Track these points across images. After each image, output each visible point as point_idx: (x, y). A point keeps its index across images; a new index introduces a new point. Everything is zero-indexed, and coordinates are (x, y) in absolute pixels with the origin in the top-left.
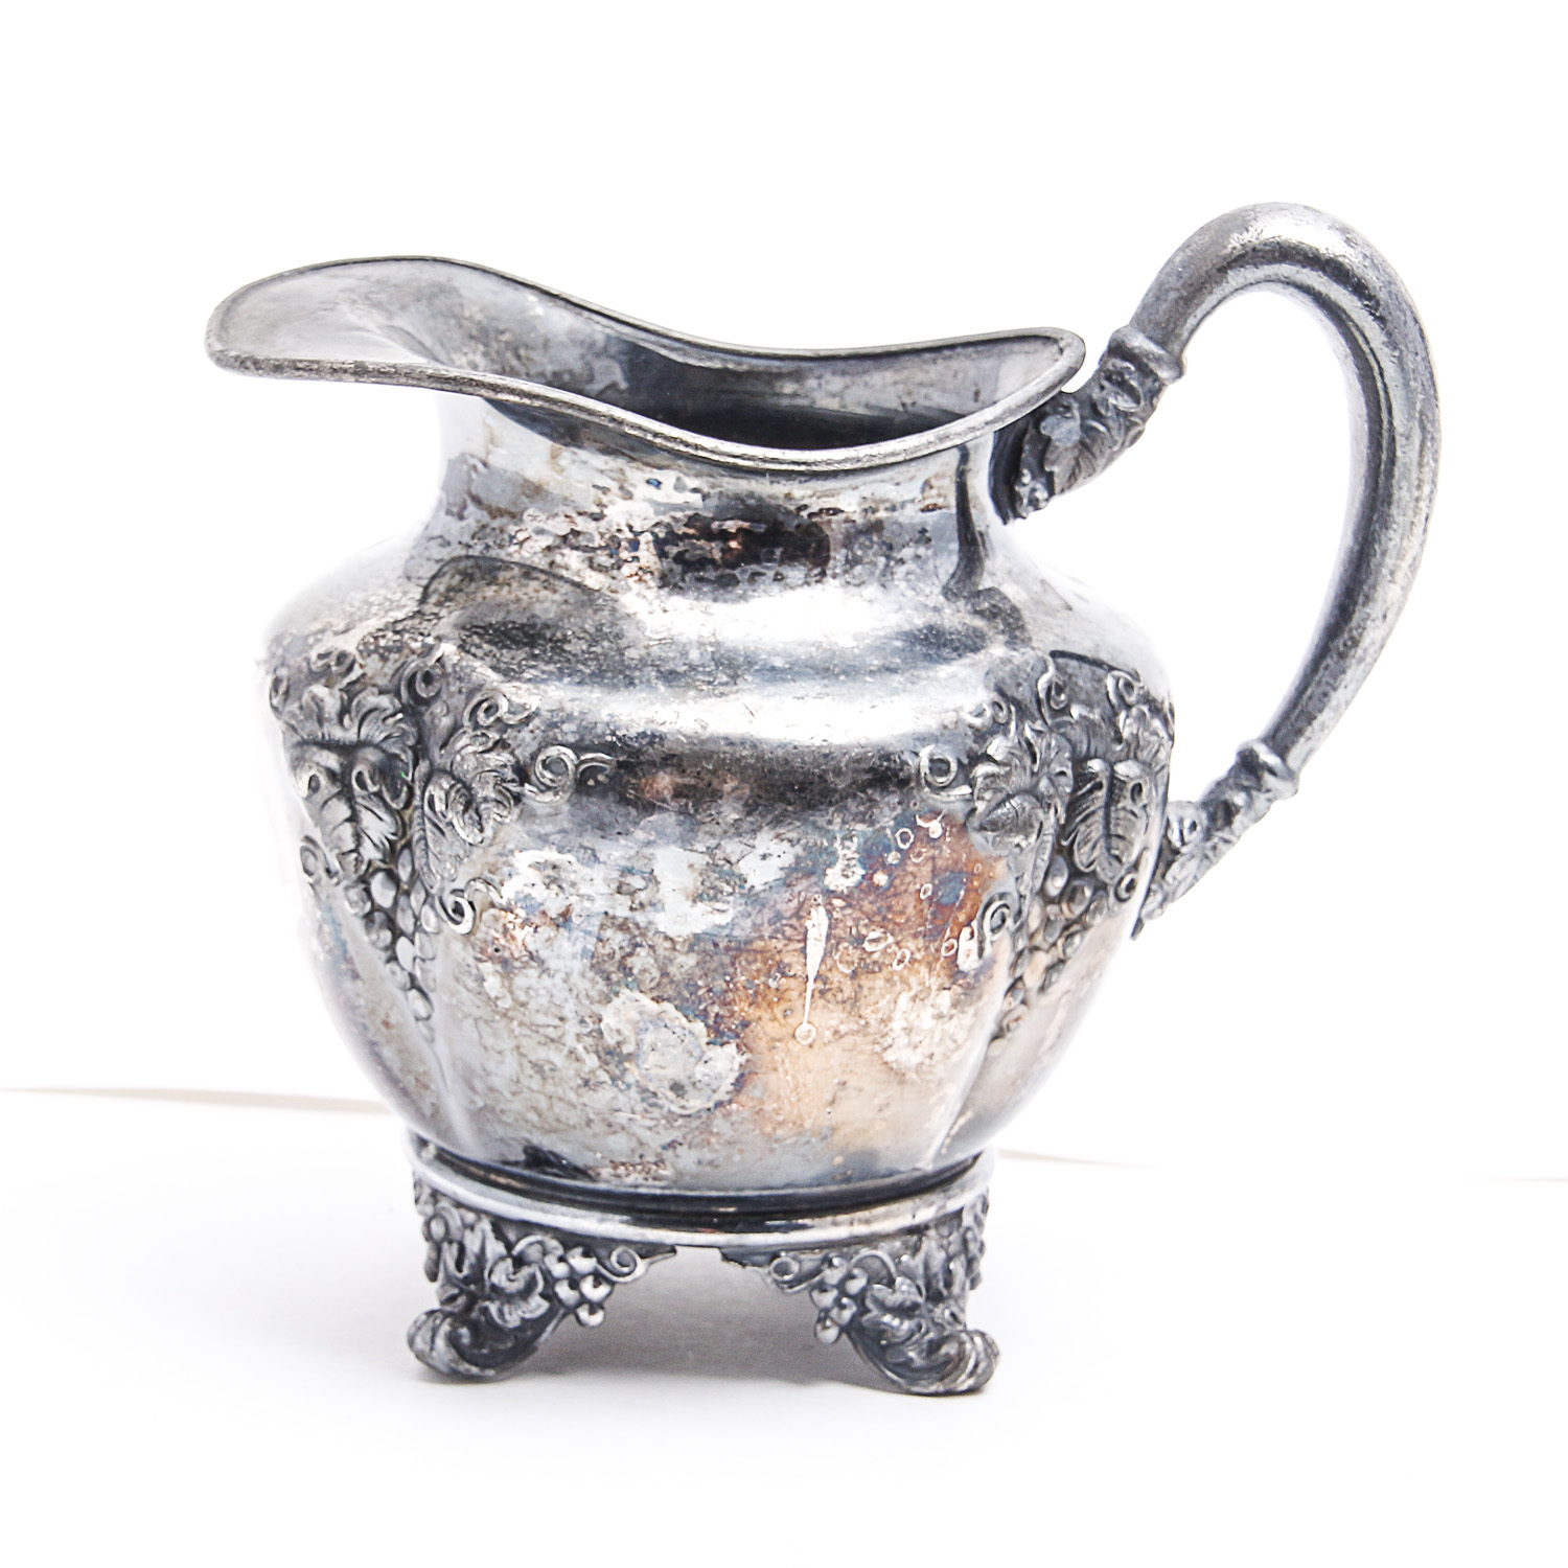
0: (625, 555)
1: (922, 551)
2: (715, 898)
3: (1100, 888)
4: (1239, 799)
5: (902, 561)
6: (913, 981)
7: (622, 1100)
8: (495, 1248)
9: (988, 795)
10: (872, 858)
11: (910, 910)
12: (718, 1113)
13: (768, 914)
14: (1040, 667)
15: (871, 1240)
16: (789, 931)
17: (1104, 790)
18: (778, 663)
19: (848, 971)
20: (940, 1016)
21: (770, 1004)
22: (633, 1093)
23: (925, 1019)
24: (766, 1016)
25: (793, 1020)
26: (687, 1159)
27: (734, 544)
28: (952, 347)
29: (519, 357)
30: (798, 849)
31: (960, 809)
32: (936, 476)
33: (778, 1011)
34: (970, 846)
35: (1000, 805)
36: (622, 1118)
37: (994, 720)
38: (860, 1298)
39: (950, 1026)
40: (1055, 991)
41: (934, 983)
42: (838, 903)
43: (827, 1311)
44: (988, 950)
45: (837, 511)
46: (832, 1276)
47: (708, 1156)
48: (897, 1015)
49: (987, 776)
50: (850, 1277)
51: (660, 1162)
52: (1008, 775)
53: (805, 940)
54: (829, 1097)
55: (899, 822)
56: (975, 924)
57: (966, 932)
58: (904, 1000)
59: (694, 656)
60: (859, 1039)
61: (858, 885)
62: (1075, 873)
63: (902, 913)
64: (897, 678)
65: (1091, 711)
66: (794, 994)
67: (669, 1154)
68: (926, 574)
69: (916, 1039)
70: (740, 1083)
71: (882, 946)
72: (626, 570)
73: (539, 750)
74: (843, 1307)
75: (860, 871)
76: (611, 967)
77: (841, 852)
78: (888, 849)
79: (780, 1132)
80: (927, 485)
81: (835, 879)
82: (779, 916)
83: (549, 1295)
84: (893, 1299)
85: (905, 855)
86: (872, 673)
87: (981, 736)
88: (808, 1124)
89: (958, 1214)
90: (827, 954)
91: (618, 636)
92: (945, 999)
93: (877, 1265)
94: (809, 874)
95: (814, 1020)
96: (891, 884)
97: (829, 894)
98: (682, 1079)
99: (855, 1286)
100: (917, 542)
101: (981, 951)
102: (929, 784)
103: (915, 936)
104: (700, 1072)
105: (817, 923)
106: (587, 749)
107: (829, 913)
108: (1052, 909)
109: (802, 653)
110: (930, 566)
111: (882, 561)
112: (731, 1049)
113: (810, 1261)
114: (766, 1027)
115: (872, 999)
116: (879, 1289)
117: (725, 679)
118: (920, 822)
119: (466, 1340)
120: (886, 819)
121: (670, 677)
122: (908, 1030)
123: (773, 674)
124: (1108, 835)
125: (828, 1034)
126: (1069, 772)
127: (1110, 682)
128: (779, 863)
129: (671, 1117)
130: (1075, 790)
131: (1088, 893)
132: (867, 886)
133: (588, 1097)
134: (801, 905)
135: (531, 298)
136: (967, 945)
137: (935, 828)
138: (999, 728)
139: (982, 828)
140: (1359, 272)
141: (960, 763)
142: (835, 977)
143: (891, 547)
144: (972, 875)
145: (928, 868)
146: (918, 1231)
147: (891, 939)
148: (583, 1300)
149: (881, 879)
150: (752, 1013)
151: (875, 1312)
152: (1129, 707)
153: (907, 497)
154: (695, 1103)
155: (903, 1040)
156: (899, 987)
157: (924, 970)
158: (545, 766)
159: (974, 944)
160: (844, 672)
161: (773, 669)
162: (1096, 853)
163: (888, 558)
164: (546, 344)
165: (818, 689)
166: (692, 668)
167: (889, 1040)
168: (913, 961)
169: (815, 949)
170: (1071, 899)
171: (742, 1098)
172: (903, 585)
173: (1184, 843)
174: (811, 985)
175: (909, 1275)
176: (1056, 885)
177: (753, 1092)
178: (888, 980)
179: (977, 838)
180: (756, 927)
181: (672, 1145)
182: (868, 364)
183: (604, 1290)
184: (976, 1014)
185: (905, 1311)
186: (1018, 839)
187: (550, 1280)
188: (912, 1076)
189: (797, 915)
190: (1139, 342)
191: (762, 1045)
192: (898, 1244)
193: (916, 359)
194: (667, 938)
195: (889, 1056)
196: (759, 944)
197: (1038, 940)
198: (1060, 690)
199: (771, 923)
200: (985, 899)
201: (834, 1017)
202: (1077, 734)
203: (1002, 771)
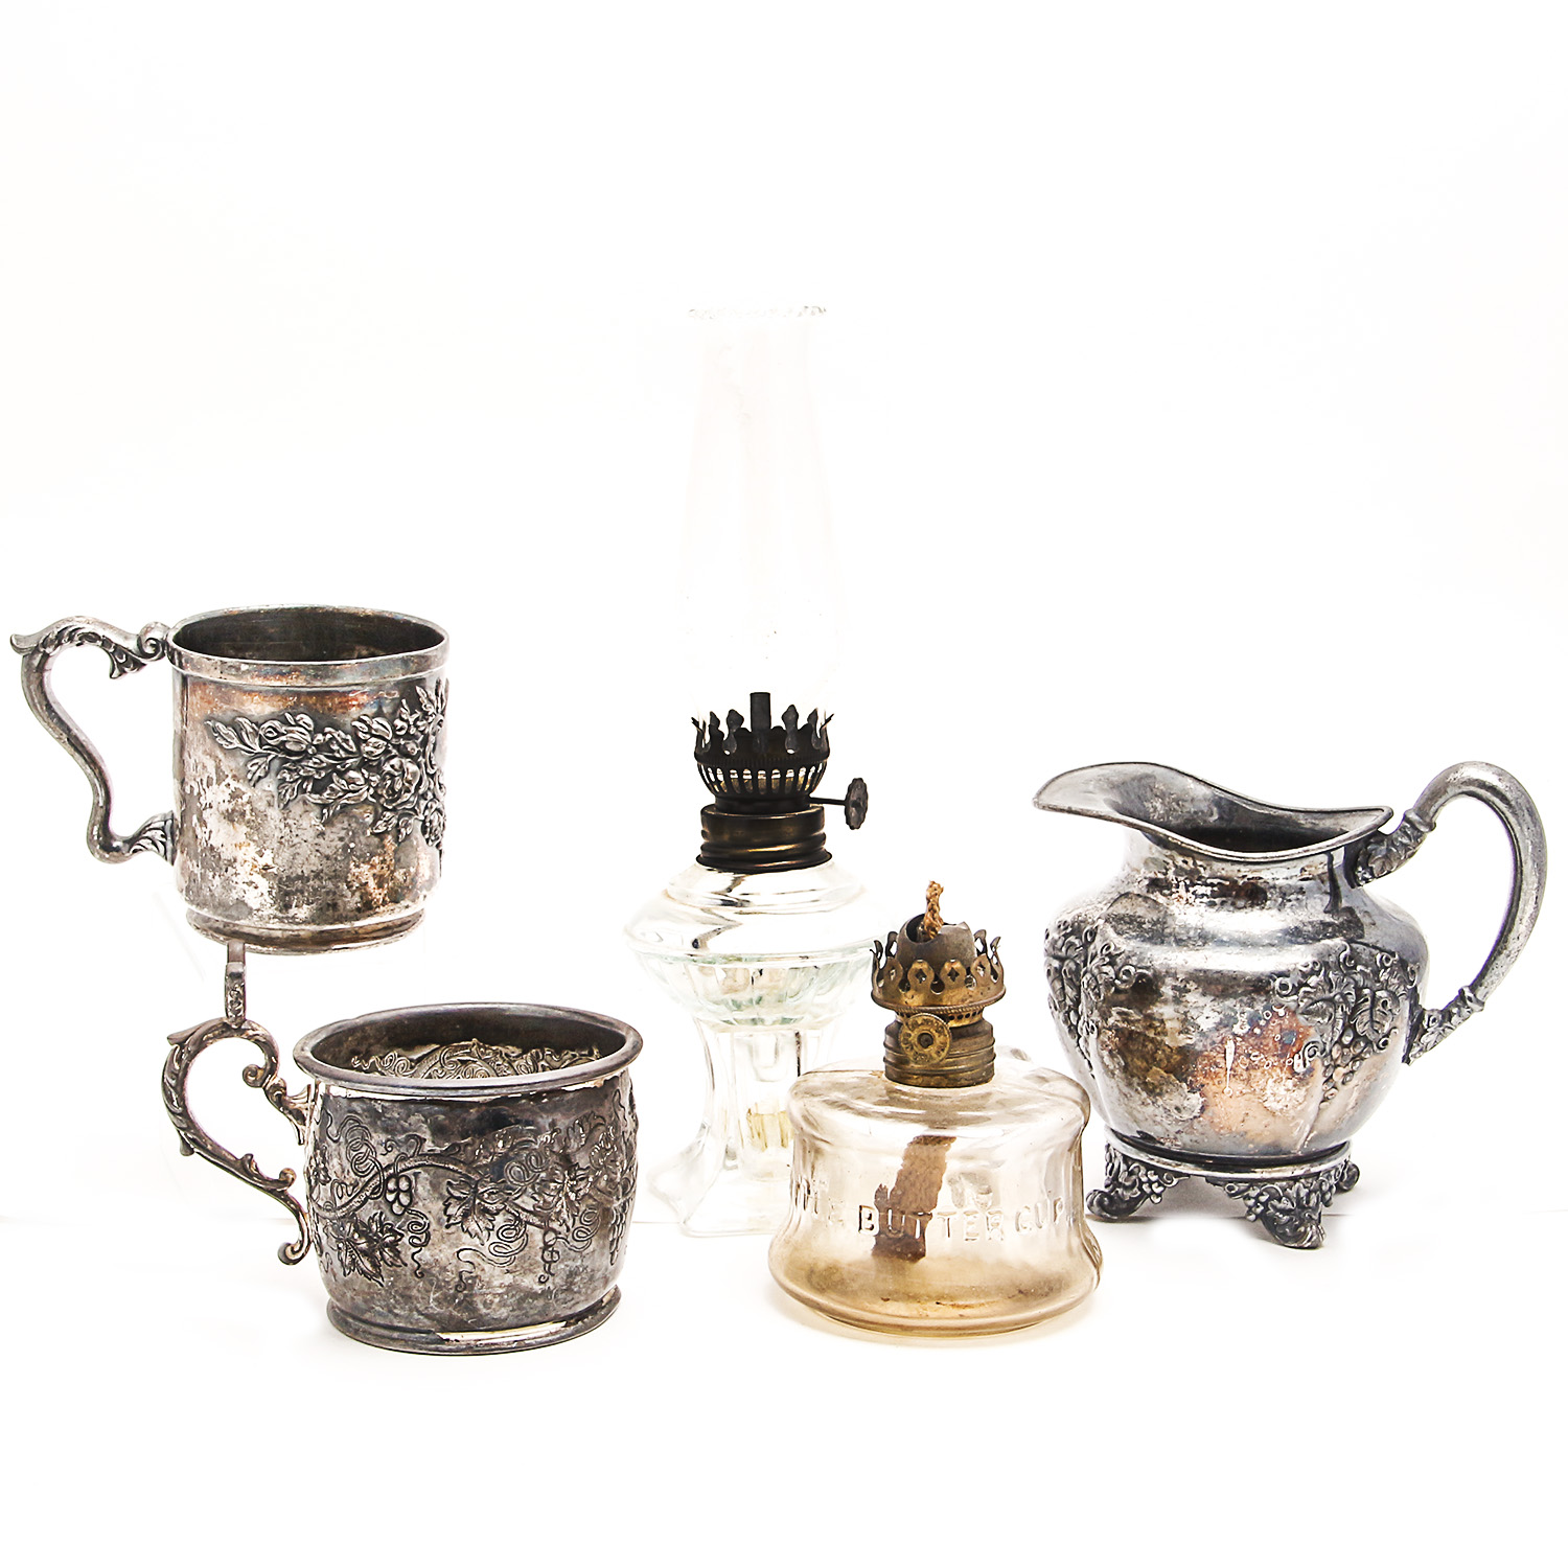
0: (1174, 890)
1: (1300, 896)
2: (1187, 1033)
3: (1369, 1043)
4: (1455, 1010)
5: (1290, 901)
6: (1273, 1074)
7: (1157, 1112)
8: (1123, 1167)
9: (1305, 1000)
10: (1253, 1021)
11: (1271, 1045)
12: (1195, 1120)
13: (1209, 1041)
14: (1343, 948)
15: (1272, 1180)
16: (1218, 1049)
17: (1369, 1003)
18: (1225, 939)
19: (1245, 1067)
20: (1288, 1090)
21: (1212, 1079)
22: (1161, 1109)
23: (1281, 1090)
24: (1211, 1083)
25: (1222, 1086)
26: (1185, 1139)
27: (1215, 889)
28: (1355, 811)
29: (1178, 805)
30: (1221, 1016)
31: (1293, 1005)
32: (1307, 866)
33: (1216, 1081)
34: (1297, 1020)
35: (1312, 1004)
36: (1158, 1119)
37: (1312, 969)
38: (1265, 1204)
39: (1294, 1094)
40: (1351, 1085)
41: (1284, 1076)
42: (1239, 1039)
43: (1250, 1208)
44: (1308, 1064)
45: (1260, 878)
46: (1253, 1193)
47: (1194, 1139)
48: (1268, 1087)
49: (1305, 992)
50: (1261, 1194)
51: (1176, 1139)
52: (1315, 993)
53: (1225, 1053)
54: (1241, 1119)
55: (1265, 1008)
56: (1301, 1053)
57: (1297, 1056)
58: (1270, 1081)
59: (1191, 933)
60: (1252, 1096)
61: (1247, 1033)
62: (1356, 1035)
63: (1267, 1045)
64: (1274, 949)
65: (1367, 967)
66: (1222, 1075)
67: (1178, 1136)
68: (1301, 906)
69: (1278, 1099)
70: (1203, 1109)
71: (1259, 1058)
72: (1174, 896)
73: (1123, 966)
74: (1258, 1207)
75: (1248, 1027)
76: (1148, 1057)
77: (1239, 1018)
78: (1260, 1019)
79: (1222, 1131)
80: (1303, 870)
81: (1237, 1029)
82: (1214, 1043)
83: (1140, 1189)
84: (1280, 1206)
85: (1268, 1022)
86: (1263, 946)
87: (1305, 975)
88: (1234, 1129)
89: (1317, 1174)
90: (1235, 1060)
91: (1165, 923)
92: (1290, 1084)
93: (1274, 1191)
94: (1226, 1026)
95: (1232, 1087)
96: (1262, 1033)
97: (1235, 1035)
98: (1179, 1105)
99: (1263, 1199)
100: (1298, 893)
101: (1305, 1065)
102: (1278, 993)
103: (1274, 1055)
104: (1186, 1103)
105: (1230, 1047)
106: (1140, 968)
107: (1235, 1043)
108: (1346, 1050)
109: (1236, 936)
110: (1304, 903)
111: (1280, 899)
112: (1198, 1095)
113: (1243, 1186)
114: (1211, 1088)
115: (1256, 1080)
116: (1275, 1202)
117: (1200, 943)
118: (1274, 1009)
119: (1106, 1203)
120: (1259, 1007)
121: (1179, 942)
122: (1274, 1094)
123: (1221, 943)
124: (1372, 1020)
125: (1238, 1093)
126: (1353, 993)
127: (1378, 957)
128: (1214, 1021)
129: (1177, 1120)
130: (1356, 1001)
131: (1362, 1044)
132: (1251, 1033)
133: (1145, 1109)
134: (1223, 1039)
135: (1190, 780)
136: (1298, 1062)
137: (1281, 1012)
138: (1313, 973)
139: (1302, 1013)
140: (1504, 792)
141: (1294, 986)
142: (1239, 1070)
143: (1285, 894)
144: (1299, 1033)
145: (1278, 1028)
146: (1296, 1179)
147: (1262, 1056)
148: (1153, 1192)
149: (1257, 1031)
150: (1204, 1081)
151: (1272, 1210)
152: (1386, 968)
153: (1294, 874)
154: (1186, 1116)
155: (1272, 1098)
156: (1267, 1076)
157: (1278, 1070)
158: (1124, 974)
159: (1301, 1061)
160: (1252, 945)
161: (1222, 941)
162: (1366, 1028)
163: (1283, 899)
164: (1192, 800)
165: (1238, 951)
166: (1189, 938)
167: (1265, 1098)
168: (1273, 1066)
169: (1230, 1057)
170: (1355, 1046)
171: (1204, 1115)
172: (1289, 910)
173: (1429, 1027)
174: (1229, 1072)
175: (1288, 1198)
176: (1347, 1040)
177: (1208, 1113)
178: (1263, 1073)
179: (1301, 1018)
180: (1204, 1046)
181: (1178, 1132)
182: (1324, 815)
183: (1161, 1189)
184: (1307, 1090)
185: (1284, 1212)
186: (1319, 1019)
187: (1141, 1183)
188: (1278, 1113)
189: (1221, 1042)
190: (1413, 816)
191: (1210, 1094)
192: (1284, 1183)
193: (1342, 815)
194: (1169, 1047)
195: (1266, 1104)
196: (1206, 1053)
197: (1339, 1062)
198: (1351, 959)
199: (1211, 1045)
200: (1305, 1043)
201: (1240, 1086)
202: (1358, 977)
203: (1312, 990)
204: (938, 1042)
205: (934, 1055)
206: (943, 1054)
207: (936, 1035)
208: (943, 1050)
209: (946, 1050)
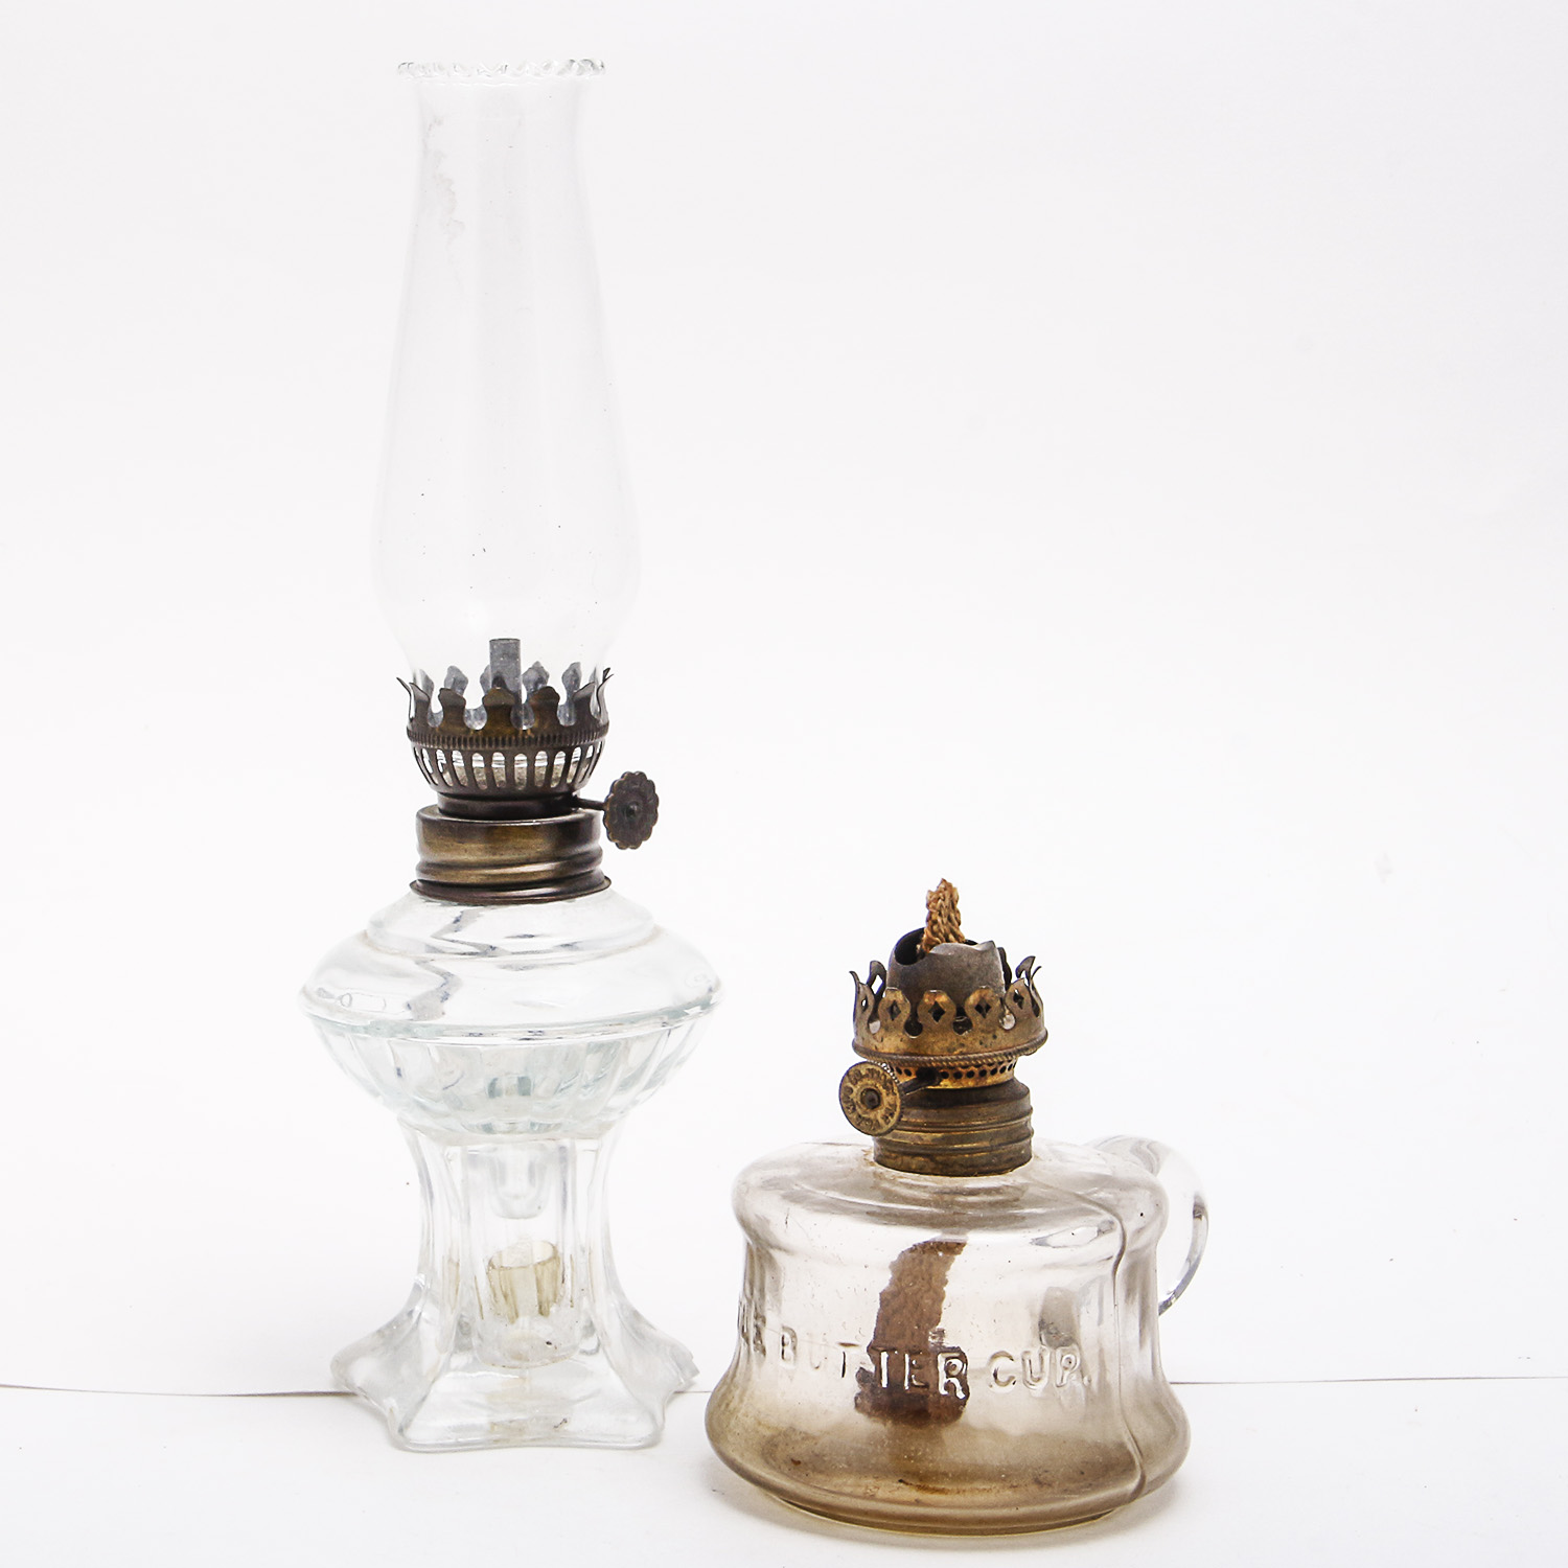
204: (885, 1103)
205: (881, 1121)
206: (893, 1121)
207: (884, 1091)
208: (892, 1115)
209: (896, 1114)
